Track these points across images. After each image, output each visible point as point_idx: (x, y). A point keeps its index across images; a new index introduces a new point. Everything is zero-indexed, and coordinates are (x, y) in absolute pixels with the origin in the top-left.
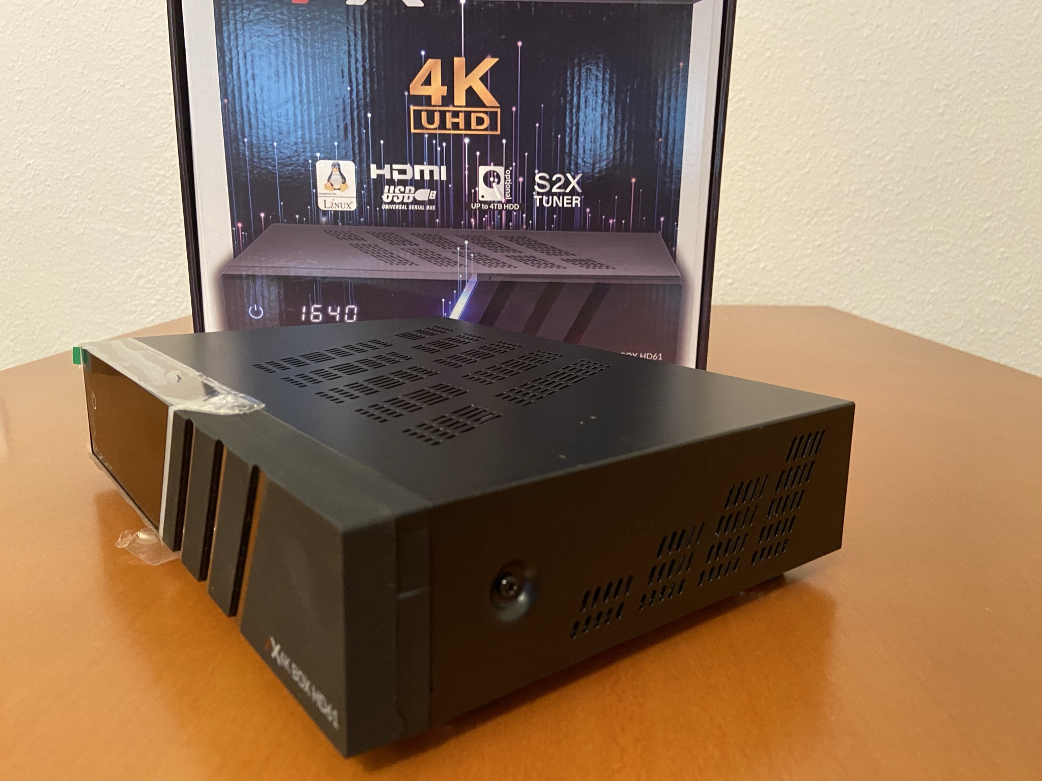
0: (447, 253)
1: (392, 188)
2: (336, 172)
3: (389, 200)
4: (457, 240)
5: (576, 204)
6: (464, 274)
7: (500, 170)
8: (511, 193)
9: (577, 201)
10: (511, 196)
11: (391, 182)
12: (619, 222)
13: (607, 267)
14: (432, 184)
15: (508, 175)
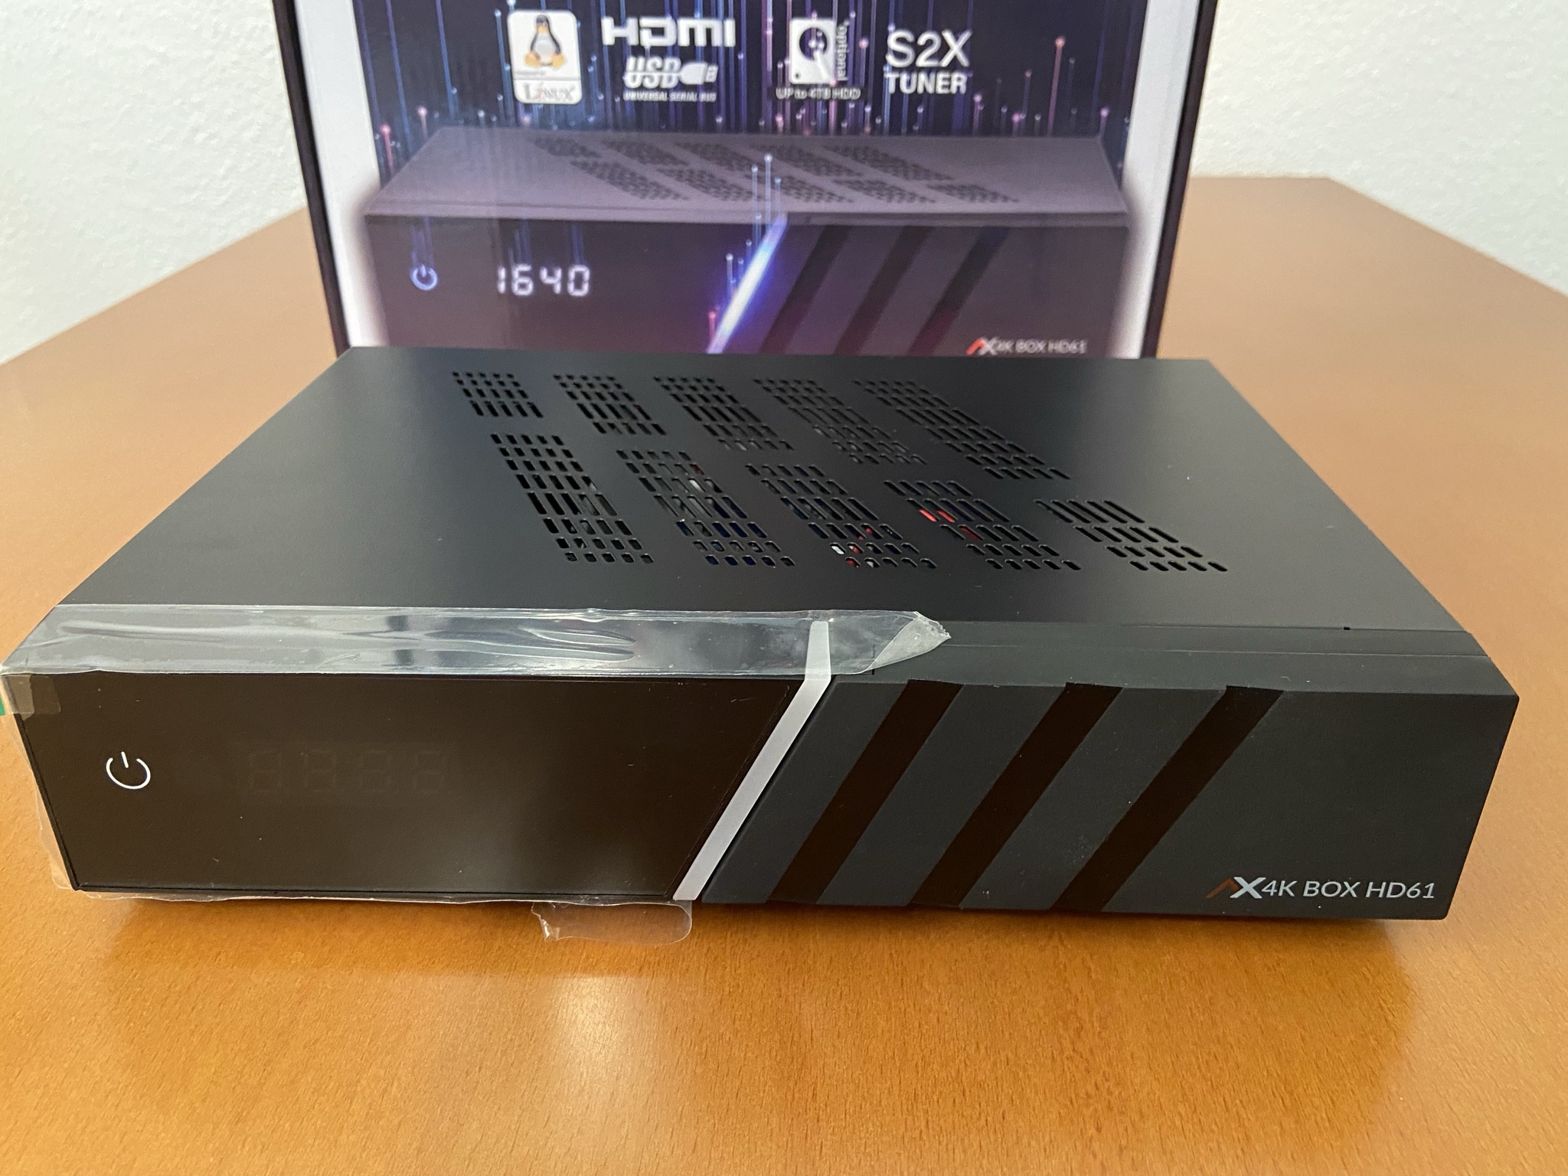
0: (735, 178)
1: (641, 60)
2: (544, 33)
3: (636, 84)
4: (751, 153)
5: (958, 88)
6: (763, 213)
7: (828, 26)
8: (846, 69)
9: (959, 82)
10: (846, 75)
11: (639, 50)
12: (1030, 119)
13: (1005, 199)
14: (709, 54)
15: (842, 36)
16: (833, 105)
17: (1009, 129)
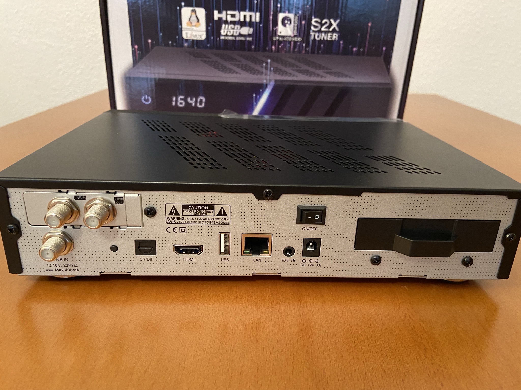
0: (257, 67)
1: (227, 26)
2: (194, 15)
3: (225, 34)
4: (263, 59)
5: (335, 38)
6: (266, 79)
7: (291, 16)
8: (297, 31)
9: (335, 36)
10: (297, 33)
11: (226, 22)
12: (359, 50)
13: (350, 77)
14: (250, 24)
15: (296, 20)
16: (292, 43)
17: (352, 53)
